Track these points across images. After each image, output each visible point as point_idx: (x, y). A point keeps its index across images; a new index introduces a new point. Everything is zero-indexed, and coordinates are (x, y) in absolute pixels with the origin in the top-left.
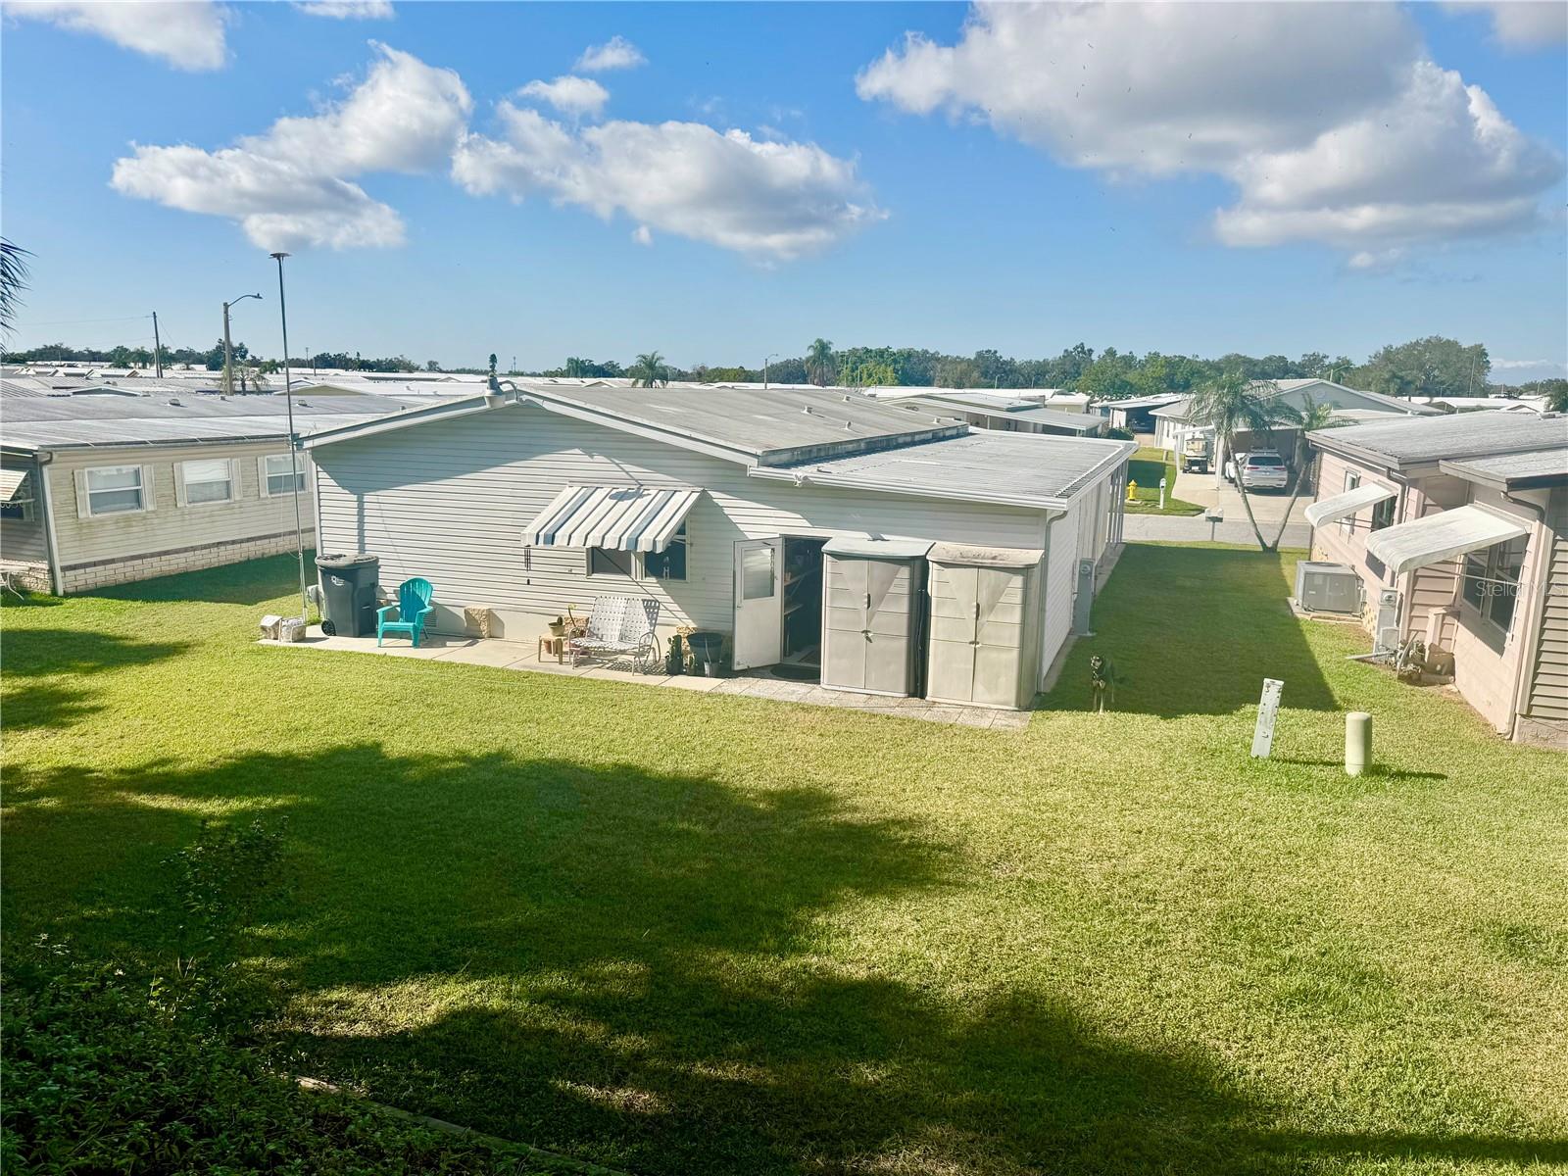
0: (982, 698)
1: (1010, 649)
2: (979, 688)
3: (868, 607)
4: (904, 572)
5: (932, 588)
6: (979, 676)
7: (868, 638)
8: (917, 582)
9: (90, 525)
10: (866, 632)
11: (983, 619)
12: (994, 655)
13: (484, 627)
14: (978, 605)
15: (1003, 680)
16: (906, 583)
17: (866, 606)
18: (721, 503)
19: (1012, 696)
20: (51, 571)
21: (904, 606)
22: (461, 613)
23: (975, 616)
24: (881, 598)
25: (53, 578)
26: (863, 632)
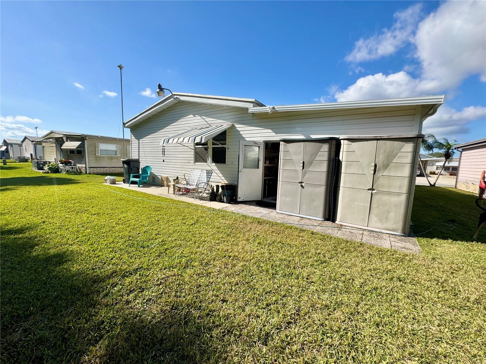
0: (375, 225)
1: (399, 194)
2: (373, 218)
3: (303, 168)
4: (325, 147)
5: (343, 156)
6: (374, 211)
7: (302, 186)
8: (333, 154)
9: (100, 157)
10: (301, 183)
11: (379, 174)
12: (386, 198)
13: (165, 183)
14: (375, 166)
15: (392, 214)
16: (326, 154)
17: (302, 168)
18: (239, 129)
19: (399, 225)
20: (86, 168)
21: (323, 168)
22: (160, 177)
23: (373, 172)
24: (311, 163)
25: (86, 170)
26: (299, 183)
